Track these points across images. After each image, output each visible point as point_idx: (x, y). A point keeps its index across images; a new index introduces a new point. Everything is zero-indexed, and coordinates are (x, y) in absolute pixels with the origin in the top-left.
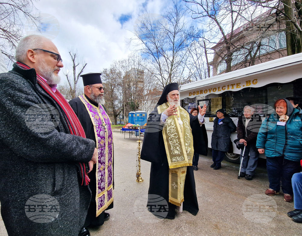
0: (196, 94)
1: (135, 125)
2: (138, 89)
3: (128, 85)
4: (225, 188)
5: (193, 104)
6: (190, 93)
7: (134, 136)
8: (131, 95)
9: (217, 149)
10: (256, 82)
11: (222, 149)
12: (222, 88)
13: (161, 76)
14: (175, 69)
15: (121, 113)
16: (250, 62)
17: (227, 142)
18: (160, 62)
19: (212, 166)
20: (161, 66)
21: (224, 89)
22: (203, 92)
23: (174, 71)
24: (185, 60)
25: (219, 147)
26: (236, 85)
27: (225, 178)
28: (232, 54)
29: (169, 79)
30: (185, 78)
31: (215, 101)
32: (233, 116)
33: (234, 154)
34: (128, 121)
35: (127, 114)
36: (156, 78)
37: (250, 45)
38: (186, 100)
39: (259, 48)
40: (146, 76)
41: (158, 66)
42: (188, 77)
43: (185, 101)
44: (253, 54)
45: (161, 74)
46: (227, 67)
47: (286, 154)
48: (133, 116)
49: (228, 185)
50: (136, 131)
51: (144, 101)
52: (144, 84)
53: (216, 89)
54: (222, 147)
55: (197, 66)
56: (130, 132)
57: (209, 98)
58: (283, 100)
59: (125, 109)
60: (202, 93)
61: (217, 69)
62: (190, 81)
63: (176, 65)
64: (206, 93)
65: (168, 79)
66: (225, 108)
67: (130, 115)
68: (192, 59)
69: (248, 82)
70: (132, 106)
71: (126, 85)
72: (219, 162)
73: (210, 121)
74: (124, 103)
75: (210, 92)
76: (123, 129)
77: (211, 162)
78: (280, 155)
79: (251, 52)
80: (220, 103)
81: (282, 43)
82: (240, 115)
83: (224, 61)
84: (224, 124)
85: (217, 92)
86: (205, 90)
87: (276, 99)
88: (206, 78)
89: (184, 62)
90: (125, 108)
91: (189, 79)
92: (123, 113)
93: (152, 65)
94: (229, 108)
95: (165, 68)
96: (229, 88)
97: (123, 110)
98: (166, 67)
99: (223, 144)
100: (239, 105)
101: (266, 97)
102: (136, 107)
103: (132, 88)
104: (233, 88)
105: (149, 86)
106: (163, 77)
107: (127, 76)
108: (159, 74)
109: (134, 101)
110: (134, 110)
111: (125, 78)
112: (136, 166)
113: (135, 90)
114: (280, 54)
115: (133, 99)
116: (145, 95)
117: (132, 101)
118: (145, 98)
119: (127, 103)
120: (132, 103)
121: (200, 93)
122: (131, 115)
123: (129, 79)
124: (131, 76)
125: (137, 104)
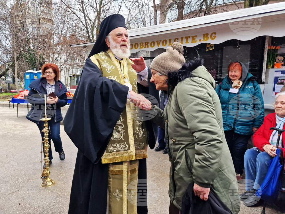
0: (139, 47)
2: (41, 31)
3: (21, 23)
8: (29, 40)
10: (215, 37)
13: (84, 13)
14: (106, 6)
15: (10, 72)
16: (206, 11)
19: (157, 150)
22: (149, 45)
23: (104, 8)
26: (191, 38)
29: (97, 21)
34: (23, 86)
35: (23, 75)
36: (75, 17)
40: (56, 11)
45: (84, 11)
46: (179, 14)
47: (237, 127)
48: (34, 78)
51: (53, 54)
52: (53, 24)
53: (166, 41)
55: (140, 5)
56: (28, 105)
58: (239, 63)
59: (16, 65)
60: (148, 47)
61: (165, 16)
64: (153, 46)
65: (95, 21)
67: (28, 77)
69: (205, 35)
70: (32, 60)
71: (18, 22)
74: (15, 53)
75: (158, 46)
76: (14, 101)
78: (230, 129)
83: (175, 6)
86: (152, 43)
88: (151, 25)
90: (16, 62)
92: (14, 71)
96: (183, 42)
97: (13, 66)
101: (222, 59)
102: (38, 63)
103: (29, 28)
104: (187, 42)
105: (63, 29)
106: (87, 16)
107: (20, 5)
108: (80, 9)
109: (35, 52)
110: (36, 68)
111: (14, 9)
112: (41, 162)
113: (35, 32)
114: (237, 7)
115: (32, 48)
116: (54, 43)
117: (31, 52)
118: (55, 49)
119: (21, 54)
120: (31, 54)
121: (145, 46)
122: (30, 77)
123: (23, 12)
124: (27, 5)
125: (40, 58)
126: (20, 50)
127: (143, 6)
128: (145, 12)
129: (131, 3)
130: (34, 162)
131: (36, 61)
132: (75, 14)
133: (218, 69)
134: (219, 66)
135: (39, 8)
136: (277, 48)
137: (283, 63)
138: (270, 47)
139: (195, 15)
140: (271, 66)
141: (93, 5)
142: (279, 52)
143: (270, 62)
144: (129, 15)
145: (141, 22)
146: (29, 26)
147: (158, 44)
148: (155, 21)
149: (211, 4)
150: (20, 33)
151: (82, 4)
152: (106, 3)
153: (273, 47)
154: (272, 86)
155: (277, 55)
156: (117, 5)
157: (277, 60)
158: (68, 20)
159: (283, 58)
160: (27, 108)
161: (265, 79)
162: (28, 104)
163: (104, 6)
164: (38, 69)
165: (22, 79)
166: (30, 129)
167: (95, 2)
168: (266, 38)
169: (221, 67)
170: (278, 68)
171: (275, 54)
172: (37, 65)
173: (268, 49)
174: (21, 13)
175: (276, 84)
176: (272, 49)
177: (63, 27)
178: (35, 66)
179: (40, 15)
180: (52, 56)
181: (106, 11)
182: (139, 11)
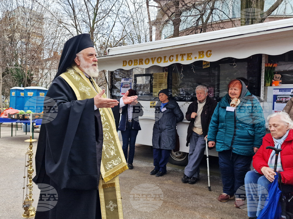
0: (133, 64)
1: (23, 111)
2: (30, 46)
3: (9, 38)
4: (170, 202)
5: (127, 80)
6: (124, 62)
7: (20, 133)
8: (17, 55)
9: (160, 147)
10: (210, 54)
11: (167, 146)
12: (170, 59)
13: (76, 28)
14: (100, 22)
16: (202, 28)
17: (172, 136)
18: (75, 4)
19: (153, 173)
20: (77, 10)
21: (171, 60)
22: (144, 62)
23: (98, 24)
24: (117, 11)
25: (163, 145)
26: (186, 55)
27: (169, 188)
28: (181, 13)
30: (117, 39)
31: (158, 77)
32: (181, 100)
33: (180, 153)
34: (8, 104)
35: (8, 92)
37: (203, 6)
38: (117, 73)
39: (211, 13)
40: (48, 25)
41: (71, 11)
42: (120, 37)
43: (116, 75)
44: (205, 18)
45: (76, 26)
46: (174, 31)
48: (20, 95)
49: (173, 198)
50: (26, 124)
51: (43, 69)
52: (43, 39)
53: (161, 58)
54: (166, 144)
55: (135, 22)
56: (12, 125)
57: (151, 72)
58: (239, 81)
59: (1, 81)
60: (142, 64)
61: (161, 32)
62: (124, 44)
63: (102, 14)
64: (148, 63)
66: (171, 88)
67: (13, 94)
68: (127, 9)
69: (201, 53)
70: (18, 76)
71: (5, 36)
72: (163, 166)
73: (151, 107)
74: (1, 69)
75: (153, 63)
77: (151, 167)
78: (228, 148)
79: (203, 15)
80: (165, 80)
81: (235, 11)
82: (189, 99)
83: (171, 22)
84: (168, 110)
85: (163, 64)
86: (146, 59)
87: (228, 80)
88: (146, 41)
89: (116, 13)
91: (122, 40)
93: (59, 7)
94: (176, 89)
95: (83, 17)
96: (178, 59)
98: (85, 14)
99: (168, 140)
100: (188, 85)
101: (219, 76)
102: (25, 79)
103: (18, 43)
104: (182, 59)
105: (53, 44)
106: (80, 32)
107: (8, 19)
108: (72, 24)
109: (23, 67)
110: (23, 84)
111: (3, 23)
112: (24, 188)
113: (24, 47)
114: (234, 25)
115: (20, 63)
116: (44, 58)
117: (18, 67)
118: (44, 65)
119: (7, 70)
120: (18, 70)
121: (140, 63)
122: (16, 94)
123: (12, 26)
124: (17, 20)
125: (28, 73)
126: (7, 65)
127: (138, 22)
128: (140, 29)
129: (125, 19)
130: (16, 188)
131: (24, 77)
132: (67, 29)
133: (216, 86)
134: (216, 83)
135: (29, 23)
136: (274, 66)
137: (281, 81)
138: (267, 64)
139: (191, 32)
140: (269, 84)
141: (86, 20)
142: (276, 70)
143: (268, 80)
144: (123, 31)
145: (136, 38)
146: (17, 41)
147: (153, 62)
148: (150, 37)
149: (207, 21)
150: (8, 48)
151: (75, 19)
152: (100, 19)
153: (270, 65)
154: (271, 104)
155: (275, 73)
156: (112, 21)
157: (275, 78)
158: (60, 35)
159: (281, 76)
160: (11, 128)
161: (264, 97)
162: (12, 123)
163: (97, 22)
164: (25, 85)
165: (7, 96)
166: (13, 151)
167: (88, 18)
168: (263, 56)
169: (218, 85)
170: (276, 85)
171: (273, 72)
172: (24, 82)
173: (265, 67)
174: (9, 28)
175: (275, 102)
176: (269, 67)
177: (54, 42)
178: (22, 82)
179: (30, 30)
180: (41, 72)
181: (100, 27)
182: (134, 27)
